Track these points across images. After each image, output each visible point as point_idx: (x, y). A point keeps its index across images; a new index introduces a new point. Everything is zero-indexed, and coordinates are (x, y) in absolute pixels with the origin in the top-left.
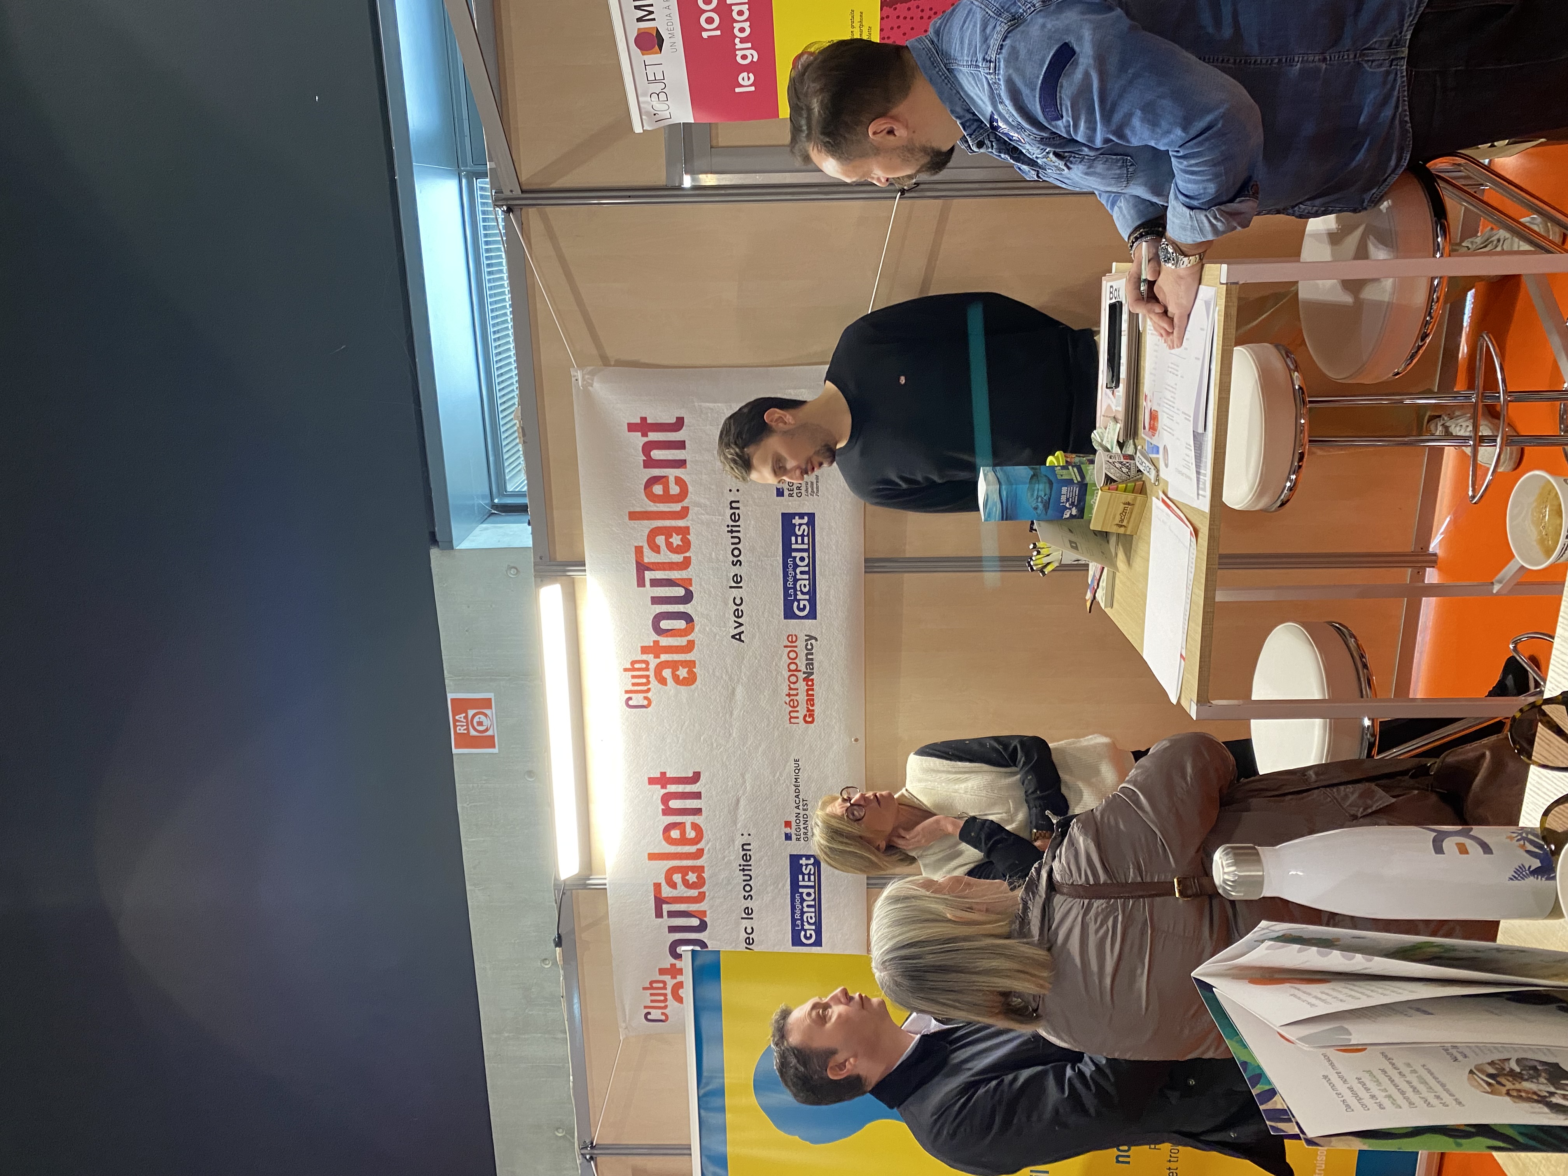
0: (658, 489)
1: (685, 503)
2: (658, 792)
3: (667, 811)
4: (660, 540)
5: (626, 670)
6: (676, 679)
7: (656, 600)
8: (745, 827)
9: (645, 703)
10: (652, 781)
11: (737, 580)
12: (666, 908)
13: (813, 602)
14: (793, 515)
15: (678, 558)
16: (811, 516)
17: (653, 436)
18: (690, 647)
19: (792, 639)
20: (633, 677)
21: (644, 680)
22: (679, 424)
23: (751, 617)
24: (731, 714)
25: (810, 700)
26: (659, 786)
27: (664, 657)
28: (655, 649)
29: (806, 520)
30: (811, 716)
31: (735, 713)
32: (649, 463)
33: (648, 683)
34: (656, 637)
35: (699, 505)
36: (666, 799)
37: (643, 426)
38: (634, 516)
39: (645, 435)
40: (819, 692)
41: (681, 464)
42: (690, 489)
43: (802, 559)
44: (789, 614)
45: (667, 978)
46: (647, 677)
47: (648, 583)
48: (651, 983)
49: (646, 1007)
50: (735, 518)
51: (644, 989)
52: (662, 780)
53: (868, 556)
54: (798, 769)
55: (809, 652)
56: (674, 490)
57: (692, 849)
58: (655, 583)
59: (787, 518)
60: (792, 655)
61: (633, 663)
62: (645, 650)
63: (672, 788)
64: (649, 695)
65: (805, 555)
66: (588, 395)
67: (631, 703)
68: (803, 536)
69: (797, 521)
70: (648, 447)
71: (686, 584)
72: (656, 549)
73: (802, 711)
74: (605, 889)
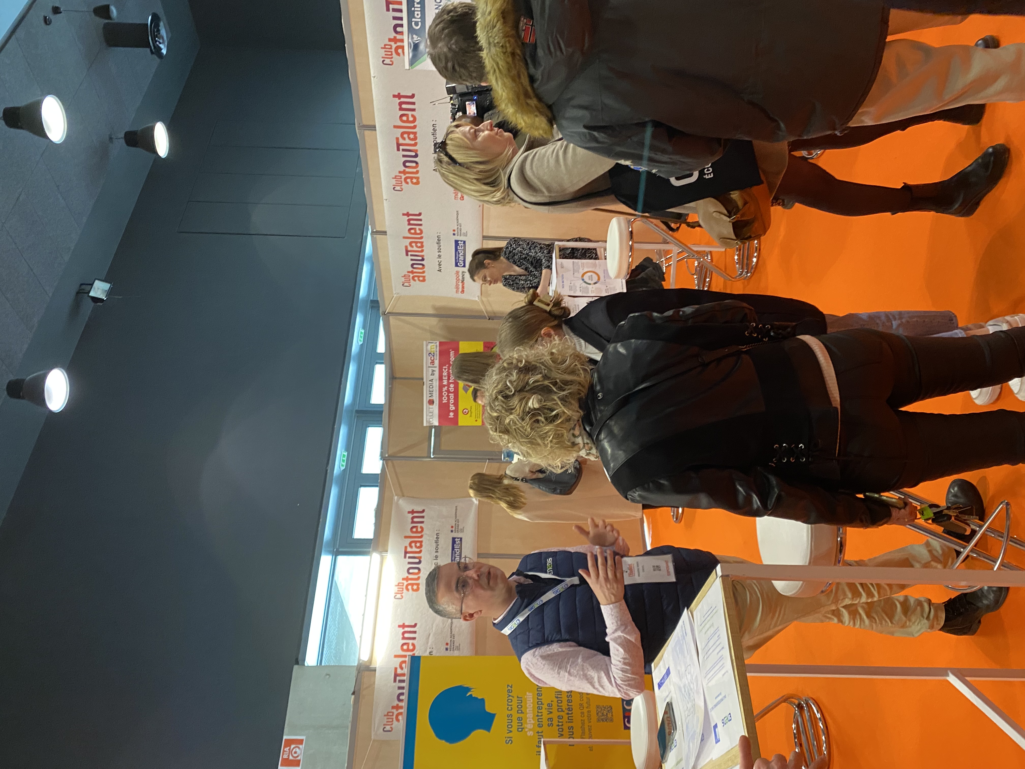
0: (414, 530)
1: (423, 534)
2: (401, 630)
3: (404, 638)
4: (413, 545)
5: (396, 586)
6: (413, 590)
7: (409, 563)
8: (432, 644)
9: (401, 597)
10: (399, 626)
11: (437, 557)
12: (398, 678)
15: (418, 550)
16: (461, 539)
17: (415, 515)
18: (419, 578)
20: (398, 588)
21: (401, 590)
22: (423, 511)
26: (402, 628)
27: (410, 582)
28: (407, 579)
29: (459, 539)
32: (413, 522)
33: (403, 590)
34: (407, 575)
35: (426, 534)
36: (404, 633)
37: (413, 512)
38: (406, 537)
39: (413, 514)
41: (422, 522)
42: (425, 530)
45: (394, 711)
46: (403, 588)
47: (407, 557)
48: (387, 713)
49: (384, 725)
50: (437, 538)
51: (385, 716)
52: (403, 626)
56: (419, 530)
57: (411, 653)
58: (409, 557)
59: (454, 539)
61: (399, 583)
62: (403, 579)
63: (406, 629)
64: (403, 595)
65: (459, 550)
66: (397, 504)
67: (396, 597)
68: (458, 544)
69: (456, 540)
70: (413, 518)
71: (420, 558)
72: (411, 547)
74: (375, 670)
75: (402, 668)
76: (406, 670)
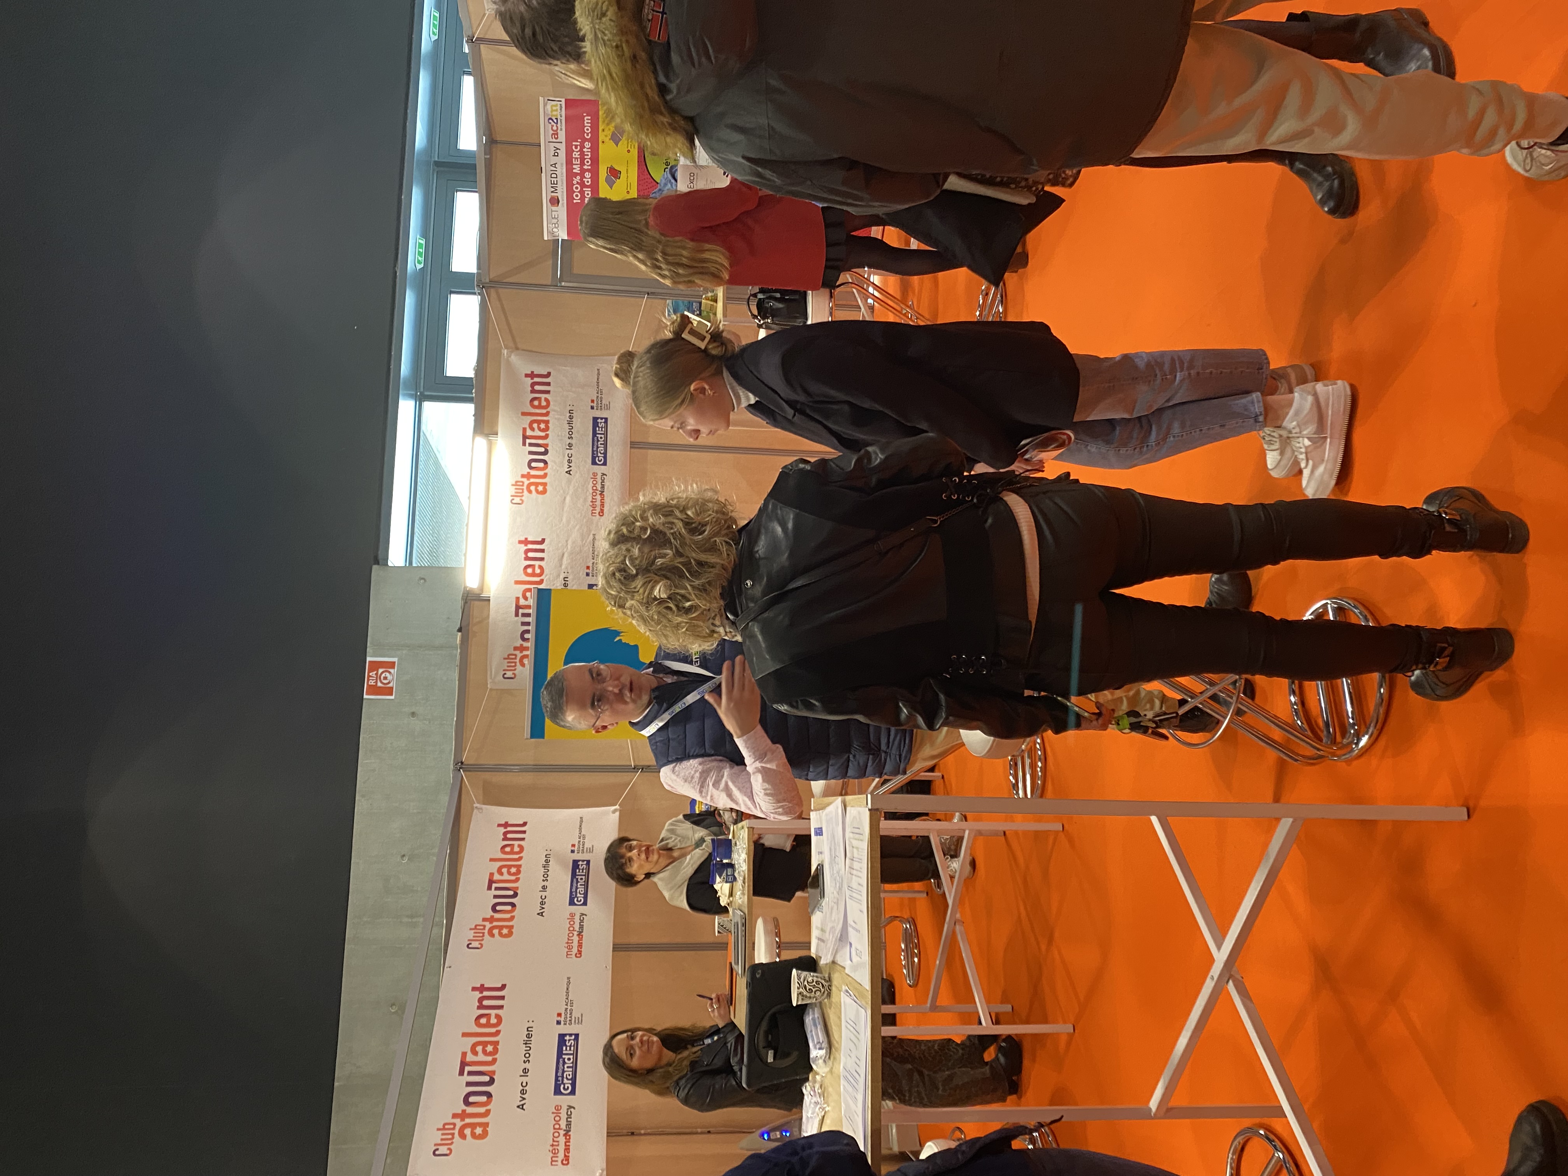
0: (536, 403)
1: (548, 410)
2: (523, 548)
3: (527, 558)
4: (535, 426)
5: (513, 485)
6: (537, 491)
7: (531, 453)
8: (566, 568)
9: (520, 502)
10: (520, 542)
11: (570, 445)
12: (521, 611)
13: (605, 458)
14: (598, 418)
15: (543, 434)
16: (606, 419)
17: (536, 380)
18: (545, 476)
19: (595, 474)
20: (516, 489)
21: (520, 491)
22: (548, 375)
23: (575, 463)
24: (563, 510)
25: (602, 505)
26: (523, 545)
27: (532, 480)
28: (528, 476)
29: (603, 420)
30: (603, 512)
31: (565, 509)
32: (533, 391)
33: (523, 492)
34: (529, 470)
35: (554, 410)
36: (527, 551)
37: (532, 375)
38: (524, 414)
39: (532, 379)
40: (607, 500)
41: (548, 392)
42: (551, 403)
43: (601, 438)
44: (594, 463)
45: (517, 652)
46: (523, 489)
47: (527, 445)
48: (508, 655)
49: (504, 670)
50: (571, 417)
51: (505, 659)
52: (526, 542)
53: (633, 440)
54: (594, 539)
55: (603, 481)
56: (544, 403)
57: (537, 579)
59: (595, 419)
60: (595, 482)
61: (517, 482)
62: (523, 476)
63: (530, 546)
64: (523, 498)
65: (603, 436)
66: (508, 363)
67: (513, 501)
68: (602, 428)
69: (599, 421)
70: (533, 385)
71: (545, 446)
72: (533, 429)
73: (598, 509)
74: (489, 600)
75: (526, 598)
76: (531, 602)
